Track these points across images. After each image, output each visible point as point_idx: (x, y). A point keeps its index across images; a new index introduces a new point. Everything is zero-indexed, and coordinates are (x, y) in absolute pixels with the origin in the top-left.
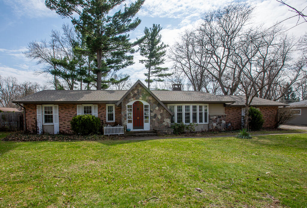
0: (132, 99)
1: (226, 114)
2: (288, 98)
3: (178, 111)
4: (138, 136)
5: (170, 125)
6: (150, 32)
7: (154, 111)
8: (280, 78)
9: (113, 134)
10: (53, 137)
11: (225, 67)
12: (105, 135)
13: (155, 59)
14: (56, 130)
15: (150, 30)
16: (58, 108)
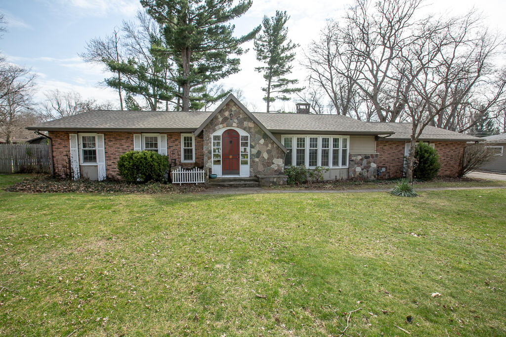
0: (221, 126)
1: (379, 153)
2: (482, 128)
3: (298, 147)
4: (227, 187)
5: (283, 169)
6: (272, 23)
7: (257, 145)
8: (472, 97)
9: (187, 182)
10: (86, 187)
11: (384, 78)
12: (174, 184)
13: (277, 65)
14: (102, 174)
15: (271, 20)
16: (103, 139)
